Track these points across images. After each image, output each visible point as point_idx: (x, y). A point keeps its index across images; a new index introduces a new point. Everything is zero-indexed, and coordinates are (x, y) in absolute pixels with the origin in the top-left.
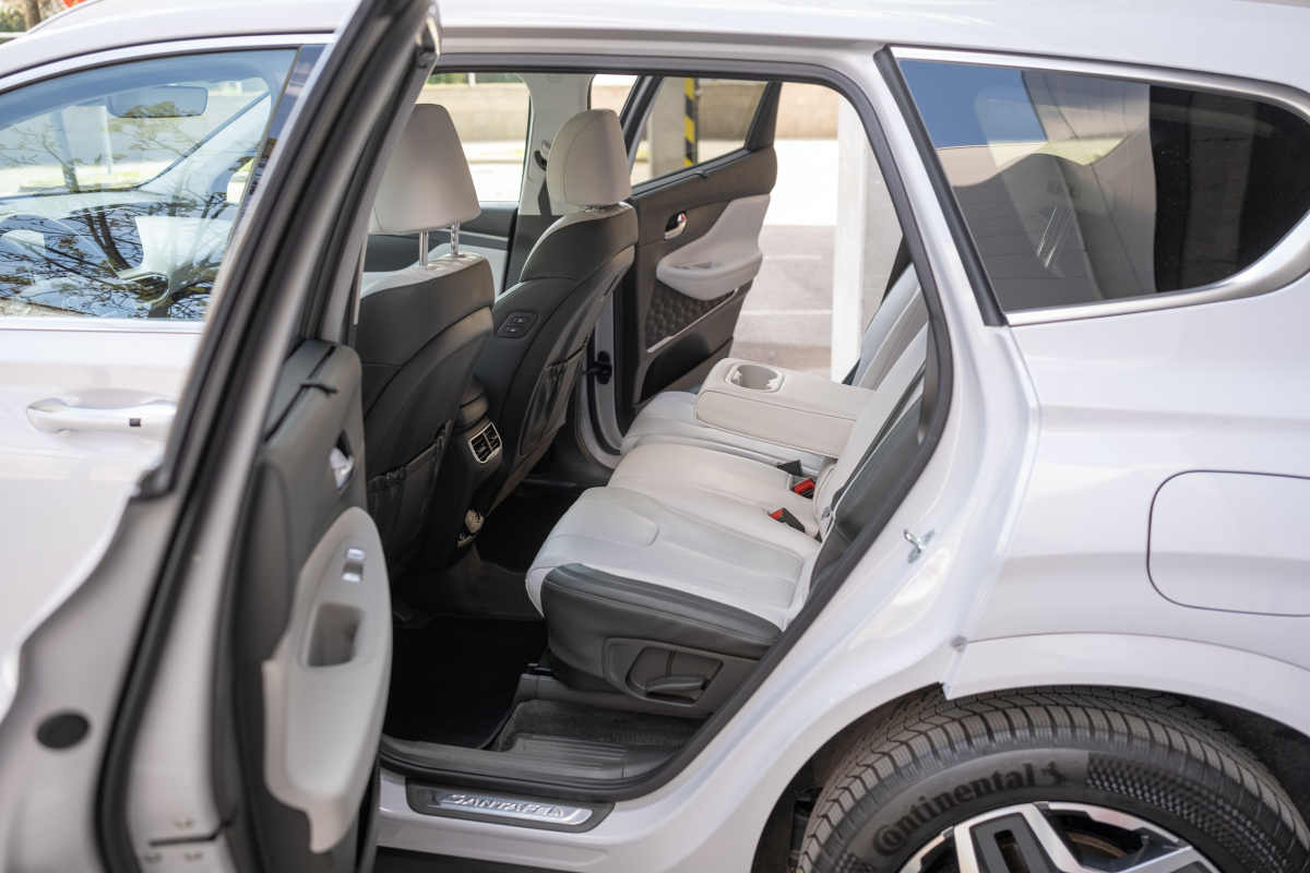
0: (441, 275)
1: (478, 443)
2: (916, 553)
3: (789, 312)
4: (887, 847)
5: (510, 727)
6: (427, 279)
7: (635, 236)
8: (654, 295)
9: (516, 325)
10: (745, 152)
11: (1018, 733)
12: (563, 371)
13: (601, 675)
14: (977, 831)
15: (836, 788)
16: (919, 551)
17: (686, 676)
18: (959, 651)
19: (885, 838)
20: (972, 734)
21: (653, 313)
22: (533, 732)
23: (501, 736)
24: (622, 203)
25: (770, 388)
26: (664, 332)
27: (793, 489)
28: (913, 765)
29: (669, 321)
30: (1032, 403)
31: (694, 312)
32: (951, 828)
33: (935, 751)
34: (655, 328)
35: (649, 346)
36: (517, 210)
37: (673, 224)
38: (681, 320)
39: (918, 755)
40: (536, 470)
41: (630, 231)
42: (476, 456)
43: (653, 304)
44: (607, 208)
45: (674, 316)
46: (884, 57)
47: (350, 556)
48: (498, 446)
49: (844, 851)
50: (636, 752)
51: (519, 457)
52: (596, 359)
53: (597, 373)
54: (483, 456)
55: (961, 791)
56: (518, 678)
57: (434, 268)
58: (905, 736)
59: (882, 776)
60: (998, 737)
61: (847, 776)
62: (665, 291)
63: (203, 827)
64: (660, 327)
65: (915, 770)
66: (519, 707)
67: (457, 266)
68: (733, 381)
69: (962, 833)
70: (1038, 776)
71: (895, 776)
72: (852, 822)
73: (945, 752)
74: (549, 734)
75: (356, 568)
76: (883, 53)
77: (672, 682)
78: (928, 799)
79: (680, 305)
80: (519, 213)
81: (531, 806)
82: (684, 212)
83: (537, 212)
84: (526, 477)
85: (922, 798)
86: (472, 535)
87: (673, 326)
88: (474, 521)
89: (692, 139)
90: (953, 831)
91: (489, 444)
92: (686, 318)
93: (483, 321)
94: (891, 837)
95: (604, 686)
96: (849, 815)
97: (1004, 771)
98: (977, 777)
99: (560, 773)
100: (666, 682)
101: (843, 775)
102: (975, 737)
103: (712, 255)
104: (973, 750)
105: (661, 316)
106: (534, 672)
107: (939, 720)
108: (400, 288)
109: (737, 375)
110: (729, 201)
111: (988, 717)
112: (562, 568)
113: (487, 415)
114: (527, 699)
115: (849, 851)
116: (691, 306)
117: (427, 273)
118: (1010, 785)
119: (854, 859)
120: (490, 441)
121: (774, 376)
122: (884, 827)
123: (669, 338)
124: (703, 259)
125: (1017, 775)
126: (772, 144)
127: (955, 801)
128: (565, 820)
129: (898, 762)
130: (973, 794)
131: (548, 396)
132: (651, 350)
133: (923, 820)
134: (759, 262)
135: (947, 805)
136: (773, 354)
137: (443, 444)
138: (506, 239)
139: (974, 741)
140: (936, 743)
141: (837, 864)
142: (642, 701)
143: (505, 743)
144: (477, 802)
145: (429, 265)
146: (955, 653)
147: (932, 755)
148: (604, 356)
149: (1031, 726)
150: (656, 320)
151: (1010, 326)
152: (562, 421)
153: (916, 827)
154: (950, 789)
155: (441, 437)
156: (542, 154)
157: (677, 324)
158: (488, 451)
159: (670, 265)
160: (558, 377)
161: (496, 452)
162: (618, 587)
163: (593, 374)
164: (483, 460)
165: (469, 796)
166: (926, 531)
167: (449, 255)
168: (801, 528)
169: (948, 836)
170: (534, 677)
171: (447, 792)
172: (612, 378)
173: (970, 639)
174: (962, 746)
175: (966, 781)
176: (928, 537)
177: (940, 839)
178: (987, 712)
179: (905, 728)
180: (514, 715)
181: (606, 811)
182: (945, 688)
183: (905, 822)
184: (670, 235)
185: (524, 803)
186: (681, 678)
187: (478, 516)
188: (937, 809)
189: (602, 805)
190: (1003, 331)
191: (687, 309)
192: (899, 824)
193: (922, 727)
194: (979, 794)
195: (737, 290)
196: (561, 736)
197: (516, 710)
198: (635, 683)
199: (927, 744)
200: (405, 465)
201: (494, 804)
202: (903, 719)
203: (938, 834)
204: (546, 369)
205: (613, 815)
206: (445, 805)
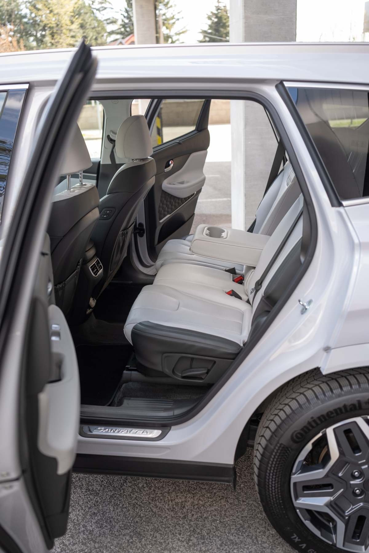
0: (77, 194)
1: (93, 268)
2: (304, 310)
3: (209, 200)
4: (297, 440)
5: (119, 395)
6: (72, 196)
7: (155, 171)
8: (161, 197)
9: (106, 214)
10: (196, 132)
11: (353, 387)
12: (127, 233)
13: (162, 370)
14: (336, 430)
15: (271, 414)
16: (306, 309)
17: (199, 368)
18: (327, 352)
19: (296, 436)
20: (333, 388)
21: (161, 205)
22: (131, 397)
23: (116, 398)
24: (149, 157)
25: (223, 237)
26: (166, 213)
27: (234, 281)
28: (307, 403)
29: (168, 208)
30: (356, 241)
31: (178, 203)
32: (325, 430)
33: (317, 397)
34: (163, 211)
35: (160, 219)
36: (100, 162)
37: (168, 165)
38: (173, 207)
39: (309, 399)
40: (115, 277)
41: (153, 170)
42: (93, 274)
43: (161, 201)
44: (143, 160)
45: (170, 206)
46: (280, 86)
47: (53, 329)
48: (101, 268)
49: (278, 443)
50: (178, 404)
51: (110, 272)
52: (137, 226)
53: (138, 233)
54: (96, 273)
55: (330, 413)
56: (122, 373)
57: (74, 191)
58: (302, 390)
59: (294, 409)
60: (344, 389)
61: (276, 409)
62: (166, 195)
63: (14, 475)
64: (164, 211)
65: (308, 405)
66: (124, 385)
67: (83, 190)
68: (207, 235)
69: (330, 432)
70: (364, 406)
71: (300, 409)
72: (281, 429)
73: (321, 397)
74: (138, 397)
75: (58, 334)
76: (280, 85)
77: (193, 371)
78: (315, 418)
79: (172, 201)
80: (101, 163)
81: (134, 430)
82: (172, 160)
83: (109, 162)
84: (112, 280)
85: (312, 418)
86: (92, 308)
87: (170, 210)
88: (93, 302)
89: (160, 127)
90: (325, 431)
91: (98, 268)
92: (175, 206)
93: (95, 214)
94: (299, 435)
95: (163, 375)
96: (279, 427)
97: (348, 404)
98: (336, 407)
99: (145, 415)
100: (191, 372)
101: (274, 409)
102: (334, 389)
103: (185, 178)
104: (334, 396)
105: (165, 206)
106: (128, 369)
107: (317, 383)
108: (60, 201)
109: (208, 232)
110: (190, 154)
111: (339, 380)
112: (140, 323)
113: (96, 255)
114: (127, 382)
115: (280, 442)
116: (177, 200)
117: (71, 193)
118: (351, 410)
119: (282, 446)
120: (98, 266)
121: (223, 231)
122: (295, 431)
123: (169, 216)
124: (180, 180)
125: (354, 405)
126: (207, 128)
127: (327, 418)
128: (150, 436)
129: (300, 402)
130: (335, 414)
131: (121, 245)
132: (161, 221)
133: (313, 427)
134: (204, 180)
135: (323, 420)
136: (204, 218)
137: (79, 270)
138: (96, 175)
139: (334, 391)
140: (317, 393)
141: (275, 448)
142: (180, 380)
143: (118, 402)
144: (110, 430)
145: (72, 190)
146: (325, 354)
147: (315, 399)
148: (141, 225)
149: (359, 383)
150: (163, 208)
151: (344, 207)
152: (125, 255)
153: (309, 430)
154: (325, 413)
155: (78, 267)
156: (111, 136)
157: (172, 209)
158: (98, 271)
159: (167, 183)
160: (125, 236)
161: (101, 271)
162: (167, 331)
163: (137, 233)
164: (96, 275)
165: (106, 427)
166: (308, 300)
167: (79, 184)
168: (240, 298)
169: (324, 433)
170: (129, 372)
171: (95, 427)
172: (145, 235)
173: (333, 347)
174: (329, 394)
175: (331, 409)
176: (310, 302)
177: (320, 435)
178: (338, 378)
179: (301, 387)
180: (122, 389)
181: (167, 430)
182: (321, 369)
183: (305, 429)
184: (167, 170)
185: (131, 429)
186: (197, 369)
187: (93, 300)
188: (319, 422)
189: (164, 428)
190: (341, 209)
191: (175, 202)
192: (302, 429)
193: (309, 386)
194: (337, 414)
195: (195, 193)
196: (143, 397)
197: (122, 387)
198: (176, 372)
199: (313, 393)
200: (65, 281)
201: (117, 431)
202: (299, 383)
203: (319, 433)
204: (120, 233)
205: (171, 432)
206: (95, 432)
